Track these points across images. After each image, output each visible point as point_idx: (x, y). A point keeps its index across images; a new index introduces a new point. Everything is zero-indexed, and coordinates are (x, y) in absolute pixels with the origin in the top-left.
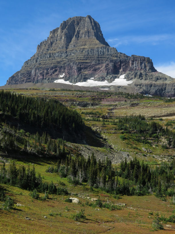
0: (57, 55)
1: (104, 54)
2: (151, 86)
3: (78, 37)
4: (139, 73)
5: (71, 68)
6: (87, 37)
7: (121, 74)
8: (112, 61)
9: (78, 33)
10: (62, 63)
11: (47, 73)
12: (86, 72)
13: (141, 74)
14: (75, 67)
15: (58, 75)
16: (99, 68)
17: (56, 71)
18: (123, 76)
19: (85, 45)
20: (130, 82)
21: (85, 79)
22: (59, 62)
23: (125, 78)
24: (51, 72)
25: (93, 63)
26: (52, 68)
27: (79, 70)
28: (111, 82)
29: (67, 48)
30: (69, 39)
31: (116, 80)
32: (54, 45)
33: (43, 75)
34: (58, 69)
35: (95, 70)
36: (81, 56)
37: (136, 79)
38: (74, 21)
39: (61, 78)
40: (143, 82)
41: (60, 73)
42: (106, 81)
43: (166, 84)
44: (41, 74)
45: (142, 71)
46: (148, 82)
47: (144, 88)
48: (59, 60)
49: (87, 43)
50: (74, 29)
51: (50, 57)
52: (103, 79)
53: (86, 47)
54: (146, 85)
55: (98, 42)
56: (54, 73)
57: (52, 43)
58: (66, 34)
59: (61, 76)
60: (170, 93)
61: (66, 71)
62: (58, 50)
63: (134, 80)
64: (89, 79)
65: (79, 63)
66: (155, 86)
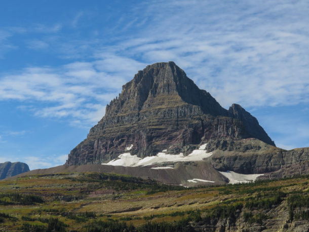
0: (127, 118)
1: (185, 115)
2: (235, 158)
3: (155, 93)
4: (222, 142)
5: (140, 138)
6: (166, 93)
7: (203, 143)
8: (190, 126)
9: (156, 87)
10: (132, 130)
11: (111, 145)
12: (158, 143)
13: (225, 142)
14: (144, 137)
15: (124, 147)
16: (176, 136)
17: (123, 141)
18: (204, 146)
19: (163, 103)
20: (210, 154)
21: (155, 153)
22: (127, 129)
23: (206, 149)
24: (116, 142)
25: (169, 129)
26: (118, 138)
27: (150, 139)
28: (187, 155)
29: (140, 109)
30: (143, 96)
31: (195, 152)
32: (125, 104)
33: (106, 148)
34: (125, 138)
35: (171, 139)
36: (154, 120)
37: (218, 150)
38: (153, 70)
39: (127, 152)
40: (227, 153)
41: (128, 144)
42: (181, 154)
43: (257, 156)
44: (103, 146)
45: (228, 139)
46: (232, 153)
47: (225, 162)
48: (128, 126)
49: (166, 101)
50: (153, 81)
51: (118, 122)
52: (177, 151)
53: (163, 106)
54: (229, 158)
55: (179, 98)
56: (120, 144)
57: (123, 103)
58: (140, 90)
59: (128, 149)
60: (260, 168)
61: (135, 141)
62: (129, 112)
63: (214, 152)
64: (161, 151)
65: (150, 130)
66: (241, 158)
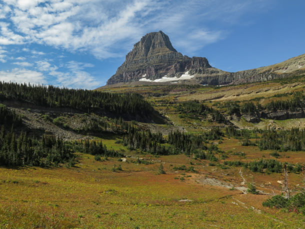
0: (140, 61)
1: (173, 58)
2: (208, 77)
3: (154, 47)
4: (198, 70)
5: (150, 70)
6: (160, 47)
7: (186, 71)
8: (178, 62)
9: (154, 44)
10: (144, 67)
11: (134, 75)
12: (161, 72)
13: (200, 70)
14: (153, 69)
15: (141, 75)
16: (170, 68)
17: (140, 72)
18: (187, 73)
19: (159, 52)
20: (193, 76)
21: (161, 77)
22: (141, 66)
23: (189, 74)
24: (136, 73)
25: (166, 65)
26: (137, 71)
27: (156, 70)
28: (179, 77)
29: (147, 56)
30: (147, 49)
31: (183, 75)
32: (137, 54)
33: (131, 77)
34: (141, 71)
35: (168, 70)
36: (157, 61)
37: (197, 74)
38: (150, 36)
39: (144, 77)
40: (202, 75)
41: (143, 73)
42: (175, 77)
43: (218, 76)
44: (130, 75)
45: (201, 68)
46: (205, 75)
47: (203, 80)
48: (142, 65)
49: (161, 51)
50: (151, 42)
51: (135, 63)
52: (173, 76)
53: (160, 54)
54: (204, 78)
55: (168, 49)
56: (138, 74)
57: (136, 53)
58: (145, 46)
59: (144, 76)
60: (221, 82)
61: (147, 72)
62: (140, 58)
63: (195, 75)
64: (163, 76)
65: (156, 65)
66: (210, 77)
